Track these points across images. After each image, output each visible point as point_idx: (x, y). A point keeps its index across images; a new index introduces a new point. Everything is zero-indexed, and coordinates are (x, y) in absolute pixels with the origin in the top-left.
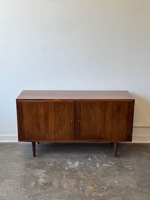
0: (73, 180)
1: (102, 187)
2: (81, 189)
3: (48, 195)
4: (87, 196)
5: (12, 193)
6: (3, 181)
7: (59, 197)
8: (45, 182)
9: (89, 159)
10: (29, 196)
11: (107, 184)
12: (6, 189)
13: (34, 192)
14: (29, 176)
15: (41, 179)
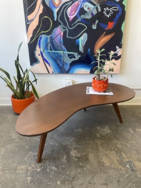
0: (112, 152)
2: (128, 166)
3: (88, 179)
5: (38, 176)
7: (105, 182)
8: (79, 155)
9: (118, 123)
10: (63, 180)
12: (30, 168)
13: (68, 173)
14: (57, 147)
15: (73, 151)
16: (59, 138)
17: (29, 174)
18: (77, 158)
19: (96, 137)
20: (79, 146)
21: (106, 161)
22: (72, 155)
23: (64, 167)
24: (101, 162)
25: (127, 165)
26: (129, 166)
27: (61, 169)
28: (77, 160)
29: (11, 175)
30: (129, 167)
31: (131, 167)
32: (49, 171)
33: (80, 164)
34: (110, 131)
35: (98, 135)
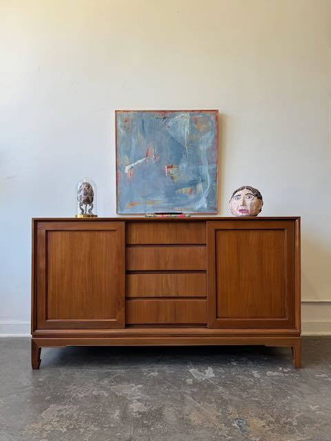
0: (210, 405)
2: (235, 425)
8: (146, 409)
9: (233, 363)
11: (295, 414)
12: (48, 427)
13: (119, 434)
14: (106, 398)
15: (135, 404)
16: (111, 385)
17: (45, 435)
18: (140, 413)
19: (185, 383)
21: (195, 418)
23: (112, 425)
25: (234, 423)
26: (238, 424)
27: (106, 429)
29: (11, 436)
30: (237, 426)
31: (240, 426)
32: (84, 432)
34: (213, 375)
35: (190, 381)
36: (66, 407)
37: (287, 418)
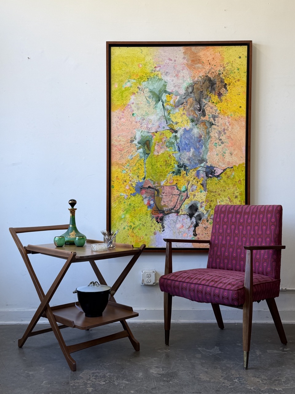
0: (216, 370)
1: (276, 378)
3: (175, 389)
4: (251, 390)
5: (103, 387)
6: (82, 373)
7: (197, 391)
8: (163, 372)
9: (237, 344)
10: (138, 390)
11: (285, 375)
12: (89, 382)
15: (154, 369)
16: (130, 358)
17: (89, 386)
18: (160, 374)
19: (194, 357)
20: (165, 365)
21: (204, 377)
22: (153, 373)
23: (140, 381)
24: (196, 377)
25: (235, 380)
26: (238, 380)
27: (134, 383)
28: (160, 376)
29: (63, 387)
31: (239, 382)
32: (118, 384)
33: (164, 379)
34: (220, 352)
35: (199, 356)
36: (98, 371)
37: (278, 378)
